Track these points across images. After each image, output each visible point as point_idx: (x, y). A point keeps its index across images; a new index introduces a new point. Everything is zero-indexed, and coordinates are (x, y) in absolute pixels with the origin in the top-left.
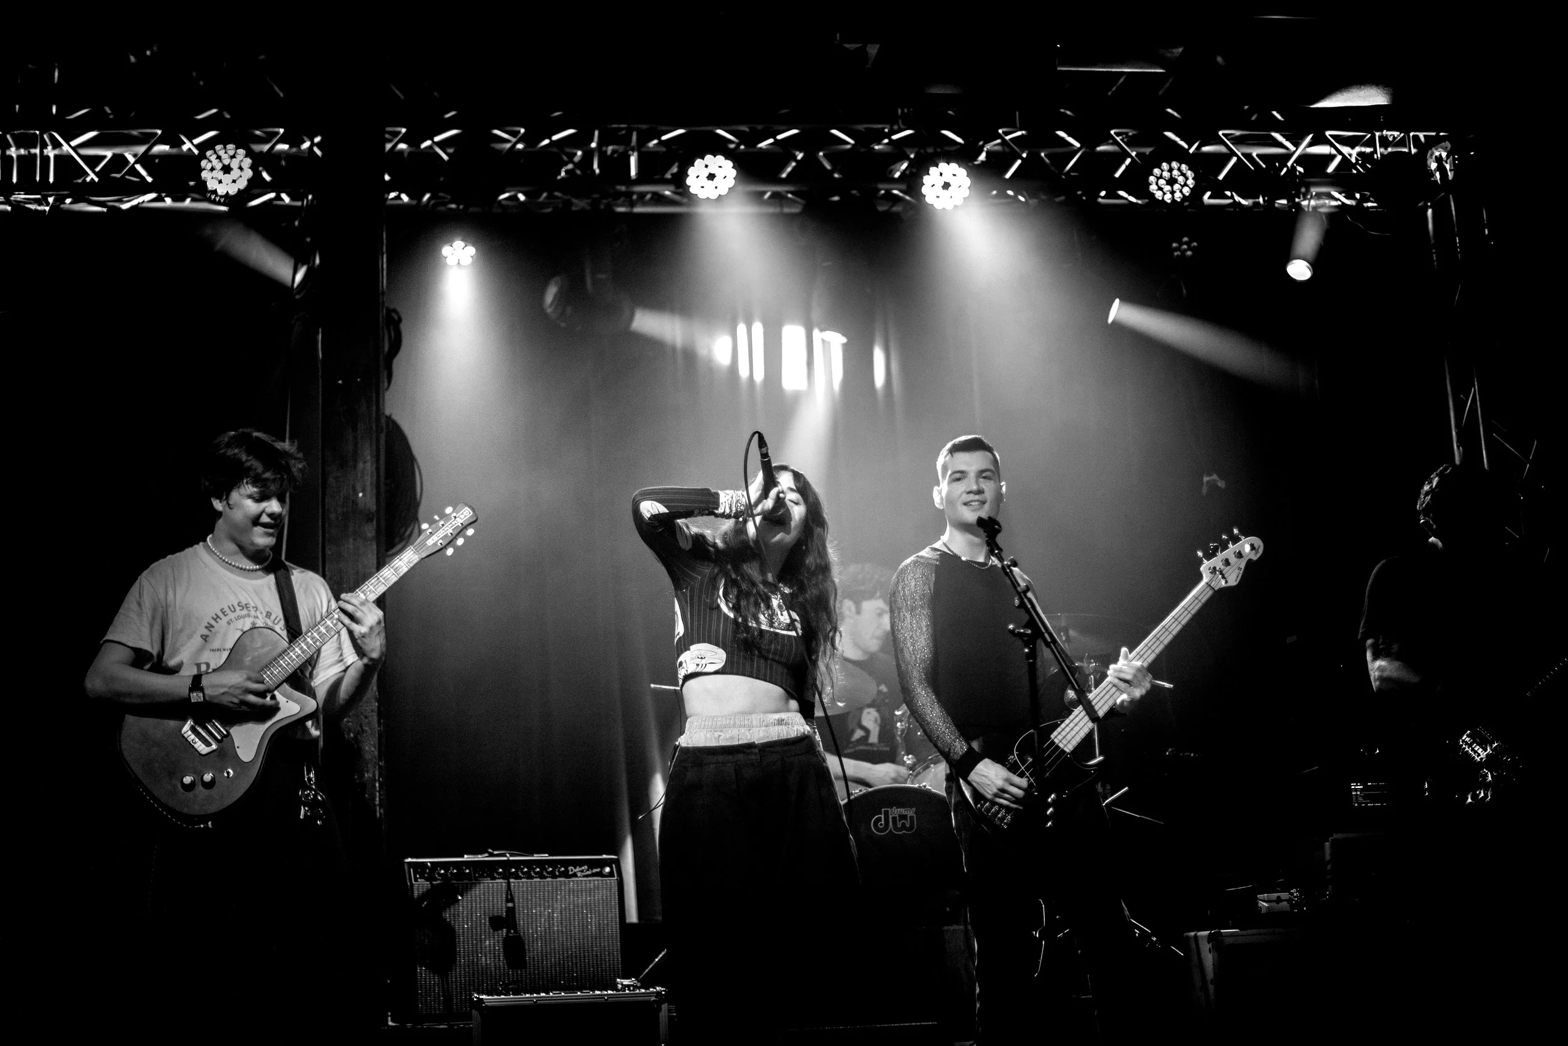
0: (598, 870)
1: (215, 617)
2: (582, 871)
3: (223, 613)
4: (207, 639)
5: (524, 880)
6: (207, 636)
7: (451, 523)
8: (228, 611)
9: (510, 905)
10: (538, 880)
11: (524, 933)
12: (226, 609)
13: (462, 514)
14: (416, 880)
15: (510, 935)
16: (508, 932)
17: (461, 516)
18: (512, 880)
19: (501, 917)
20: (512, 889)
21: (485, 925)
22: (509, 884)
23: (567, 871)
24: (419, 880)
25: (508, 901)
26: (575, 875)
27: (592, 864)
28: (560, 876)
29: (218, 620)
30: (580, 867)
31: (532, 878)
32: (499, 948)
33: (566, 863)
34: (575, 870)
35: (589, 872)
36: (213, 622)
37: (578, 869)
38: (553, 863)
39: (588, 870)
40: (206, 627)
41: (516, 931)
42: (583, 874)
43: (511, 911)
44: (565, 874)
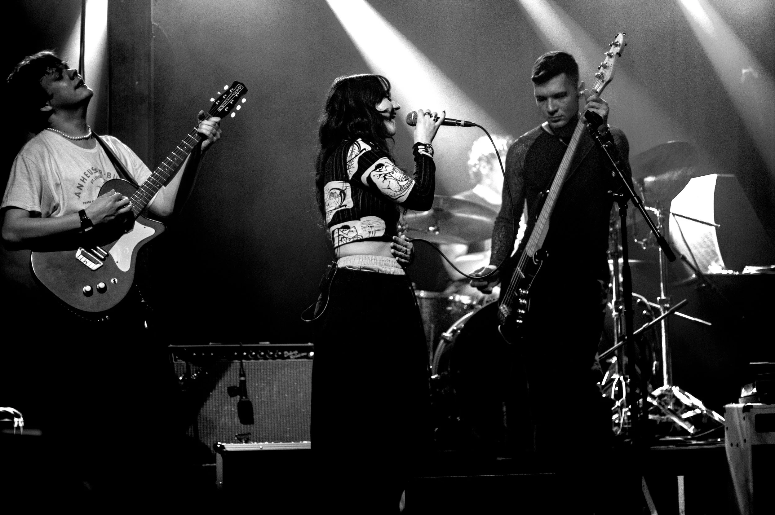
0: (305, 354)
1: (82, 179)
2: (294, 355)
3: (86, 175)
4: (80, 196)
5: (252, 361)
6: (79, 193)
7: (231, 96)
8: (89, 175)
9: (243, 378)
10: (262, 361)
11: (252, 398)
12: (87, 173)
13: (237, 89)
14: (176, 360)
15: (243, 400)
16: (241, 398)
17: (236, 90)
18: (244, 361)
19: (236, 387)
20: (244, 367)
21: (225, 392)
22: (241, 364)
23: (283, 354)
24: (178, 360)
25: (241, 376)
26: (288, 357)
27: (301, 350)
28: (278, 358)
29: (85, 181)
30: (293, 351)
31: (258, 359)
32: (235, 409)
33: (283, 349)
34: (289, 354)
35: (299, 356)
36: (82, 183)
37: (291, 353)
38: (273, 349)
39: (298, 354)
40: (78, 187)
41: (246, 397)
42: (295, 357)
43: (243, 383)
44: (282, 357)
